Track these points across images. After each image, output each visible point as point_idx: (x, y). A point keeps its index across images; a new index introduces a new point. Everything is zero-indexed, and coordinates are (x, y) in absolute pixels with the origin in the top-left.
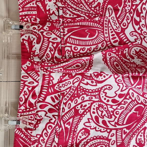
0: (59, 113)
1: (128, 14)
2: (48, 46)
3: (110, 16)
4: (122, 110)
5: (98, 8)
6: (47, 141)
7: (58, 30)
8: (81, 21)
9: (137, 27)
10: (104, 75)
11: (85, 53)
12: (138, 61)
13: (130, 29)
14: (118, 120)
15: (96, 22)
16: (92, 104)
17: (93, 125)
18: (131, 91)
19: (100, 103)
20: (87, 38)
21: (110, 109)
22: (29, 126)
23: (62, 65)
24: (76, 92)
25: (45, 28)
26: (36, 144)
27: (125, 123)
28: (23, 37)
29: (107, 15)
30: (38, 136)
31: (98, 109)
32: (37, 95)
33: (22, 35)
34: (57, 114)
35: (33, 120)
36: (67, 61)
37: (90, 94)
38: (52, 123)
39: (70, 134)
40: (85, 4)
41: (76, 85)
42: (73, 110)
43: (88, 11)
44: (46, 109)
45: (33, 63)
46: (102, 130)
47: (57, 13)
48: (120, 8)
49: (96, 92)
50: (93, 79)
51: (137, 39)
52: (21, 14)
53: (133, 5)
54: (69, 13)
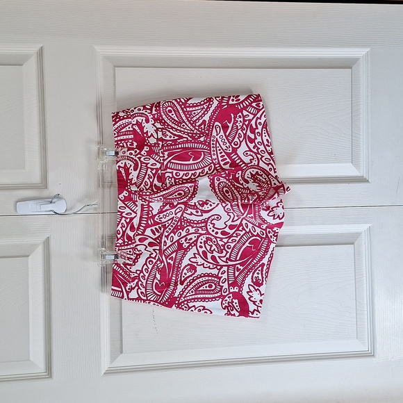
0: (160, 247)
1: (240, 131)
2: (146, 173)
3: (218, 134)
4: (235, 243)
5: (203, 126)
6: (148, 278)
7: (157, 154)
8: (183, 143)
9: (251, 146)
10: (210, 203)
11: (188, 179)
12: (253, 186)
13: (243, 148)
14: (230, 255)
15: (201, 143)
16: (198, 237)
17: (200, 261)
18: (244, 222)
19: (207, 236)
20: (191, 162)
21: (221, 243)
22: (128, 262)
23: (161, 194)
24: (179, 223)
25: (142, 153)
26: (137, 280)
27: (238, 259)
28: (119, 164)
29: (214, 133)
30: (138, 272)
31: (205, 242)
32: (136, 227)
33: (118, 162)
34: (158, 248)
35: (132, 255)
36: (167, 189)
37: (195, 225)
38: (152, 258)
39: (173, 270)
40: (187, 123)
41: (179, 215)
42: (176, 244)
43: (192, 130)
44: (146, 242)
45: (130, 192)
46: (211, 267)
47: (155, 135)
48: (230, 125)
49: (202, 223)
50: (197, 208)
51: (253, 159)
52: (116, 139)
53: (245, 121)
54: (169, 134)
